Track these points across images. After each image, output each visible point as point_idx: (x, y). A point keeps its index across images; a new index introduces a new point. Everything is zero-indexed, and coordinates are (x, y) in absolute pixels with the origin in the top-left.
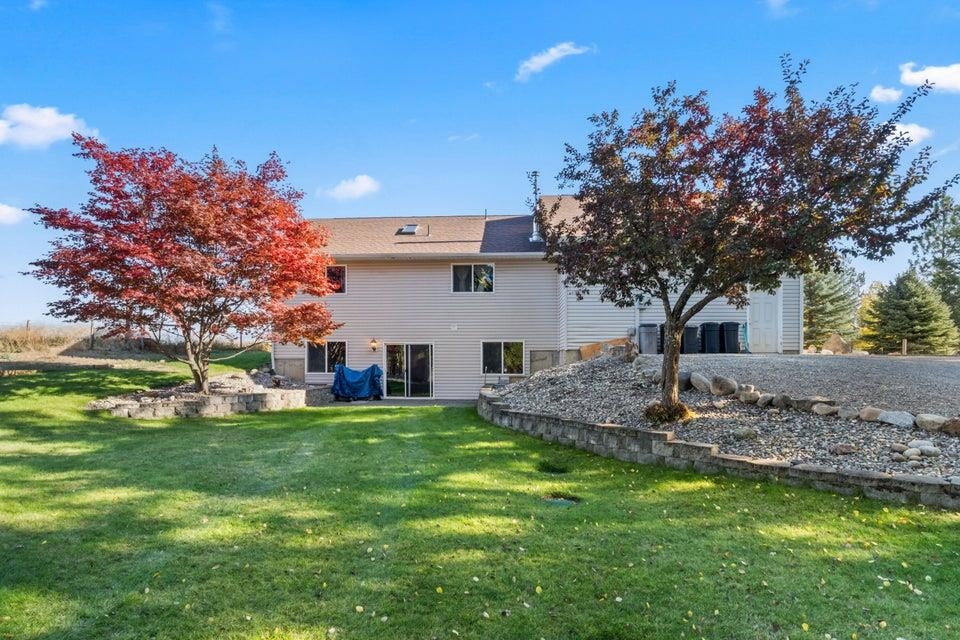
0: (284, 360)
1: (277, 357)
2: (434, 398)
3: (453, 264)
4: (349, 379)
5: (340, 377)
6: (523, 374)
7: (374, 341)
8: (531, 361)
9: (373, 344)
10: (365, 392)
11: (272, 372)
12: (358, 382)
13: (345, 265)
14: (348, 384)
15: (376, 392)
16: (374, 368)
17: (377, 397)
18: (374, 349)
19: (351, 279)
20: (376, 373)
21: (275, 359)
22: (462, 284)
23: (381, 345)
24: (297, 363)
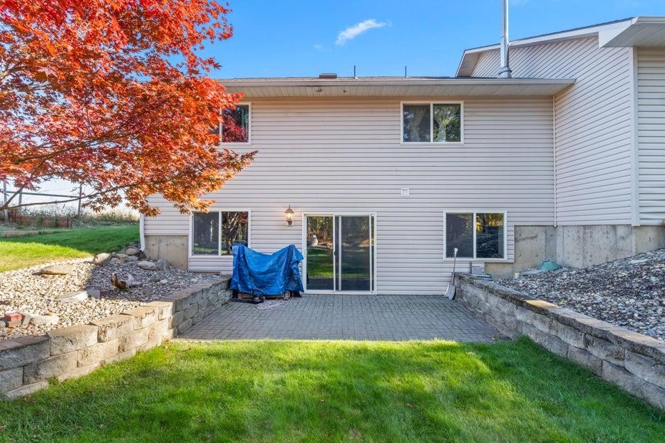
0: (160, 238)
1: (149, 232)
2: (375, 292)
3: (402, 103)
4: (253, 266)
5: (241, 262)
6: (505, 259)
7: (290, 211)
8: (516, 240)
9: (289, 215)
10: (278, 286)
11: (141, 256)
12: (268, 272)
13: (249, 104)
14: (251, 274)
15: (293, 286)
16: (290, 250)
17: (296, 294)
18: (290, 222)
19: (256, 122)
20: (295, 258)
21: (146, 236)
22: (415, 133)
23: (300, 217)
24: (178, 242)
